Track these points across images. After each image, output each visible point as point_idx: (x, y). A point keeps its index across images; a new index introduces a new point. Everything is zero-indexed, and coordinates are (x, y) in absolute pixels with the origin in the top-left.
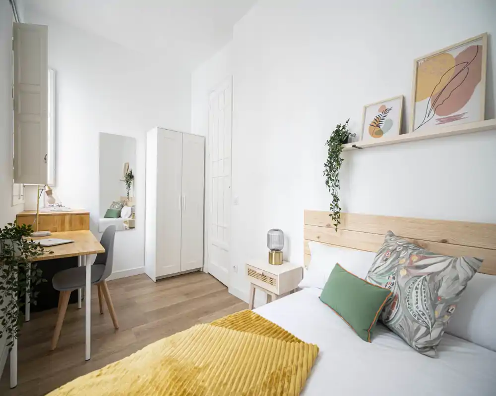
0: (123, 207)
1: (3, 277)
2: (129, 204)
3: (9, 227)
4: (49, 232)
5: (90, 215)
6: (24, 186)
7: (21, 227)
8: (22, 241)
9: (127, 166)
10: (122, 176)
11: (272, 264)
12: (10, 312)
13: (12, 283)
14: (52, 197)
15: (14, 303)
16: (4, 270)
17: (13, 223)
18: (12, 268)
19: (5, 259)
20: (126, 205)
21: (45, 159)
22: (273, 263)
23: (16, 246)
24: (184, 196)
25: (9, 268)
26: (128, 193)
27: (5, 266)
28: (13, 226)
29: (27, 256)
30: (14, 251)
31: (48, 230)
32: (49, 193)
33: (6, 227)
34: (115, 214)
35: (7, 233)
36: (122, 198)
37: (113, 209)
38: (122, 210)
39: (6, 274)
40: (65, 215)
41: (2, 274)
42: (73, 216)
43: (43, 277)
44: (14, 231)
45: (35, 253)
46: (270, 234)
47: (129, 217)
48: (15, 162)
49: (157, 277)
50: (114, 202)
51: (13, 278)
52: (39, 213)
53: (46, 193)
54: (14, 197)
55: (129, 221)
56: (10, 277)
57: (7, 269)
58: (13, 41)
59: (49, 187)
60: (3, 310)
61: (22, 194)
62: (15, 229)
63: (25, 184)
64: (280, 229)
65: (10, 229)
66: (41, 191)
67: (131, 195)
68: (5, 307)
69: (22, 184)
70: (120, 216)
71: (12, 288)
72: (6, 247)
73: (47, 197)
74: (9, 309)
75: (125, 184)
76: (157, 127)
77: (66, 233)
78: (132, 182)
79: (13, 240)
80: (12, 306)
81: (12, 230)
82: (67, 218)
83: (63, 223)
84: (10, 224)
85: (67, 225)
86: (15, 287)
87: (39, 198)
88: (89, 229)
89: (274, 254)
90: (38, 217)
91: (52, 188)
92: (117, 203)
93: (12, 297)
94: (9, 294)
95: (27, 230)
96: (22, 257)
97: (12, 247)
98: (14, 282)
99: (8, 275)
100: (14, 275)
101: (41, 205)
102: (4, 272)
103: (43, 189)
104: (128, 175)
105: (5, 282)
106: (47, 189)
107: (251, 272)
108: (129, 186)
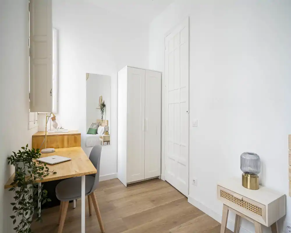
0: (98, 126)
1: (16, 198)
2: (103, 124)
3: (22, 150)
4: (53, 149)
5: (81, 135)
6: (38, 114)
7: (31, 151)
8: (31, 163)
9: (101, 99)
10: (98, 106)
11: (247, 187)
12: (22, 230)
13: (23, 203)
14: (56, 122)
15: (25, 222)
16: (17, 192)
17: (25, 147)
18: (23, 189)
19: (18, 181)
20: (101, 125)
21: (51, 93)
22: (249, 187)
23: (27, 169)
24: (147, 119)
25: (21, 189)
26: (102, 117)
27: (17, 187)
28: (25, 149)
29: (35, 179)
30: (25, 174)
31: (53, 147)
32: (54, 119)
33: (20, 151)
34: (94, 132)
35: (20, 156)
36: (97, 120)
37: (92, 128)
38: (98, 128)
39: (18, 196)
40: (64, 135)
41: (15, 196)
42: (69, 136)
43: (48, 198)
44: (26, 154)
45: (42, 174)
46: (244, 157)
47: (103, 134)
48: (31, 96)
49: (127, 183)
50: (93, 123)
51: (24, 200)
52: (47, 134)
53: (51, 119)
54: (30, 122)
55: (104, 136)
56: (21, 198)
57: (20, 191)
58: (29, 4)
59: (53, 115)
60: (15, 229)
61: (36, 119)
62: (27, 152)
63: (38, 113)
64: (255, 152)
65: (23, 152)
66: (48, 117)
67: (104, 119)
68: (17, 226)
69: (36, 113)
70: (96, 133)
71: (23, 207)
72: (19, 170)
73: (52, 122)
74: (21, 227)
75: (100, 111)
76: (127, 66)
77: (65, 149)
78: (104, 109)
79: (25, 162)
80: (23, 224)
81: (24, 153)
82: (66, 137)
83: (63, 141)
84: (23, 148)
85: (66, 143)
86: (26, 207)
87: (47, 123)
88: (80, 146)
89: (249, 177)
90: (46, 137)
91: (55, 115)
92: (95, 124)
93: (23, 216)
94: (20, 214)
95: (36, 153)
96: (31, 179)
97: (24, 170)
98: (24, 202)
99: (20, 196)
100: (25, 196)
101: (48, 128)
102: (17, 194)
103: (49, 116)
104: (102, 105)
105: (18, 203)
106: (52, 116)
107: (224, 194)
108: (103, 111)
